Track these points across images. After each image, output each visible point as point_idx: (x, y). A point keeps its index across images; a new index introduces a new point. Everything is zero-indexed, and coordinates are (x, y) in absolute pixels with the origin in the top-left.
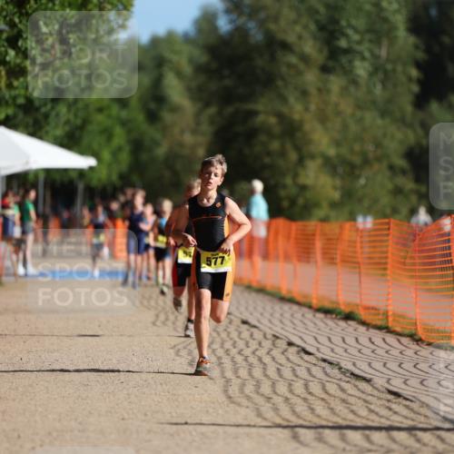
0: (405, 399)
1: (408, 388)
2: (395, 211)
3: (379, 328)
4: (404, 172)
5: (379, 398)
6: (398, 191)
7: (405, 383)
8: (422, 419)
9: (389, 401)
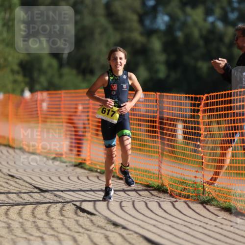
0: (17, 178)
1: (18, 173)
2: (14, 91)
3: (5, 146)
4: (18, 73)
5: (4, 178)
6: (15, 82)
7: (17, 170)
8: (24, 188)
9: (8, 180)
